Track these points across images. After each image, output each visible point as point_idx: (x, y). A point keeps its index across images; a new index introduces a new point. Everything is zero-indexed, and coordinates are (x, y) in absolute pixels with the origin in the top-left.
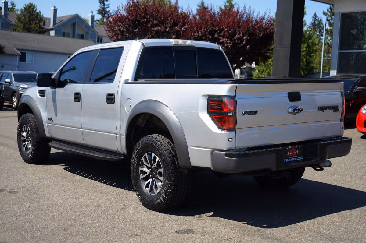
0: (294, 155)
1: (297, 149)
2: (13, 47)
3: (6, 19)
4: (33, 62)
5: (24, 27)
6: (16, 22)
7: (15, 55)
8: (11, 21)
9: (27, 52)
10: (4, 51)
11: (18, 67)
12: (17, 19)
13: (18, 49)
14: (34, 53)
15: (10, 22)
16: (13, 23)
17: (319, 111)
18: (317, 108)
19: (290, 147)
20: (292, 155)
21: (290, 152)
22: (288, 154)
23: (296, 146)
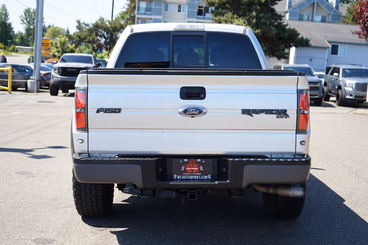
0: (194, 171)
1: (200, 164)
2: (325, 40)
3: (337, 11)
4: (345, 55)
5: (354, 18)
6: (346, 14)
7: (325, 48)
8: (342, 12)
9: (339, 45)
10: (310, 44)
11: (327, 60)
12: (347, 10)
13: (329, 42)
14: (347, 45)
15: (340, 13)
16: (344, 14)
17: (244, 115)
18: (241, 111)
19: (186, 160)
20: (190, 171)
21: (186, 167)
22: (183, 169)
23: (199, 160)
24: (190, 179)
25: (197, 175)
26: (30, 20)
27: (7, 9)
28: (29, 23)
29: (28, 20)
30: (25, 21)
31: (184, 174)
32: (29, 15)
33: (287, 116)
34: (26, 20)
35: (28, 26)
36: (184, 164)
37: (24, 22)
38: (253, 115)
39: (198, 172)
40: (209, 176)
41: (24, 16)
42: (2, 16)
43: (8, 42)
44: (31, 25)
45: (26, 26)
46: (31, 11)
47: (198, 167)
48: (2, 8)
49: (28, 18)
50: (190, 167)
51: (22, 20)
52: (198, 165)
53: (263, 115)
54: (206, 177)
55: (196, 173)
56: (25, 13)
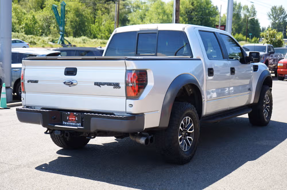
17: (96, 86)
18: (94, 83)
19: (69, 113)
20: (71, 120)
21: (69, 117)
22: (68, 119)
23: (75, 113)
24: (71, 125)
25: (74, 123)
26: (276, 16)
27: (255, 8)
28: (275, 18)
29: (274, 16)
30: (272, 17)
31: (68, 121)
32: (275, 12)
33: (120, 87)
34: (273, 15)
35: (274, 20)
36: (68, 115)
37: (270, 18)
38: (101, 86)
39: (75, 121)
40: (80, 124)
41: (271, 13)
42: (251, 14)
43: (250, 35)
44: (276, 20)
45: (273, 21)
46: (277, 8)
47: (75, 118)
48: (251, 7)
49: (274, 14)
50: (71, 117)
51: (269, 16)
52: (75, 117)
53: (106, 86)
54: (78, 124)
55: (74, 121)
56: (272, 10)
